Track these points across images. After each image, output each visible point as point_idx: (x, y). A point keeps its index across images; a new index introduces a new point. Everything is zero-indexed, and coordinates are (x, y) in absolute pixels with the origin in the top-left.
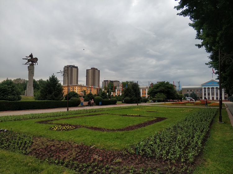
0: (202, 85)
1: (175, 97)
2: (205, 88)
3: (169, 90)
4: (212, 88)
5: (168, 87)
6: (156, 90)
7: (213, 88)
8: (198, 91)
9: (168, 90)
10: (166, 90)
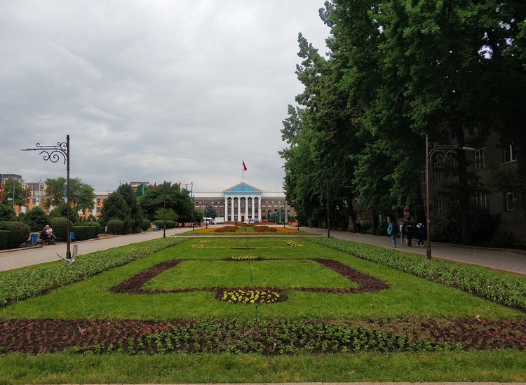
0: (225, 193)
1: (191, 217)
2: (229, 199)
3: (181, 201)
4: (242, 198)
5: (179, 196)
6: (152, 202)
7: (244, 198)
8: (216, 204)
9: (178, 202)
10: (175, 202)
